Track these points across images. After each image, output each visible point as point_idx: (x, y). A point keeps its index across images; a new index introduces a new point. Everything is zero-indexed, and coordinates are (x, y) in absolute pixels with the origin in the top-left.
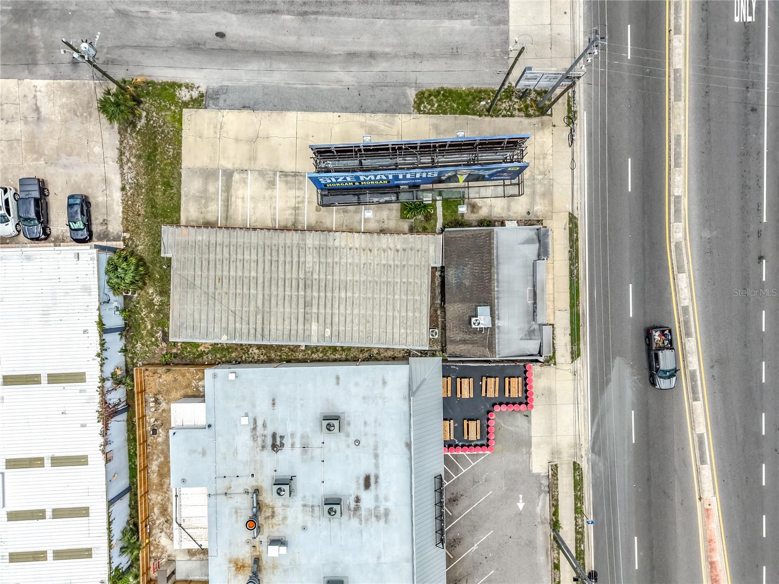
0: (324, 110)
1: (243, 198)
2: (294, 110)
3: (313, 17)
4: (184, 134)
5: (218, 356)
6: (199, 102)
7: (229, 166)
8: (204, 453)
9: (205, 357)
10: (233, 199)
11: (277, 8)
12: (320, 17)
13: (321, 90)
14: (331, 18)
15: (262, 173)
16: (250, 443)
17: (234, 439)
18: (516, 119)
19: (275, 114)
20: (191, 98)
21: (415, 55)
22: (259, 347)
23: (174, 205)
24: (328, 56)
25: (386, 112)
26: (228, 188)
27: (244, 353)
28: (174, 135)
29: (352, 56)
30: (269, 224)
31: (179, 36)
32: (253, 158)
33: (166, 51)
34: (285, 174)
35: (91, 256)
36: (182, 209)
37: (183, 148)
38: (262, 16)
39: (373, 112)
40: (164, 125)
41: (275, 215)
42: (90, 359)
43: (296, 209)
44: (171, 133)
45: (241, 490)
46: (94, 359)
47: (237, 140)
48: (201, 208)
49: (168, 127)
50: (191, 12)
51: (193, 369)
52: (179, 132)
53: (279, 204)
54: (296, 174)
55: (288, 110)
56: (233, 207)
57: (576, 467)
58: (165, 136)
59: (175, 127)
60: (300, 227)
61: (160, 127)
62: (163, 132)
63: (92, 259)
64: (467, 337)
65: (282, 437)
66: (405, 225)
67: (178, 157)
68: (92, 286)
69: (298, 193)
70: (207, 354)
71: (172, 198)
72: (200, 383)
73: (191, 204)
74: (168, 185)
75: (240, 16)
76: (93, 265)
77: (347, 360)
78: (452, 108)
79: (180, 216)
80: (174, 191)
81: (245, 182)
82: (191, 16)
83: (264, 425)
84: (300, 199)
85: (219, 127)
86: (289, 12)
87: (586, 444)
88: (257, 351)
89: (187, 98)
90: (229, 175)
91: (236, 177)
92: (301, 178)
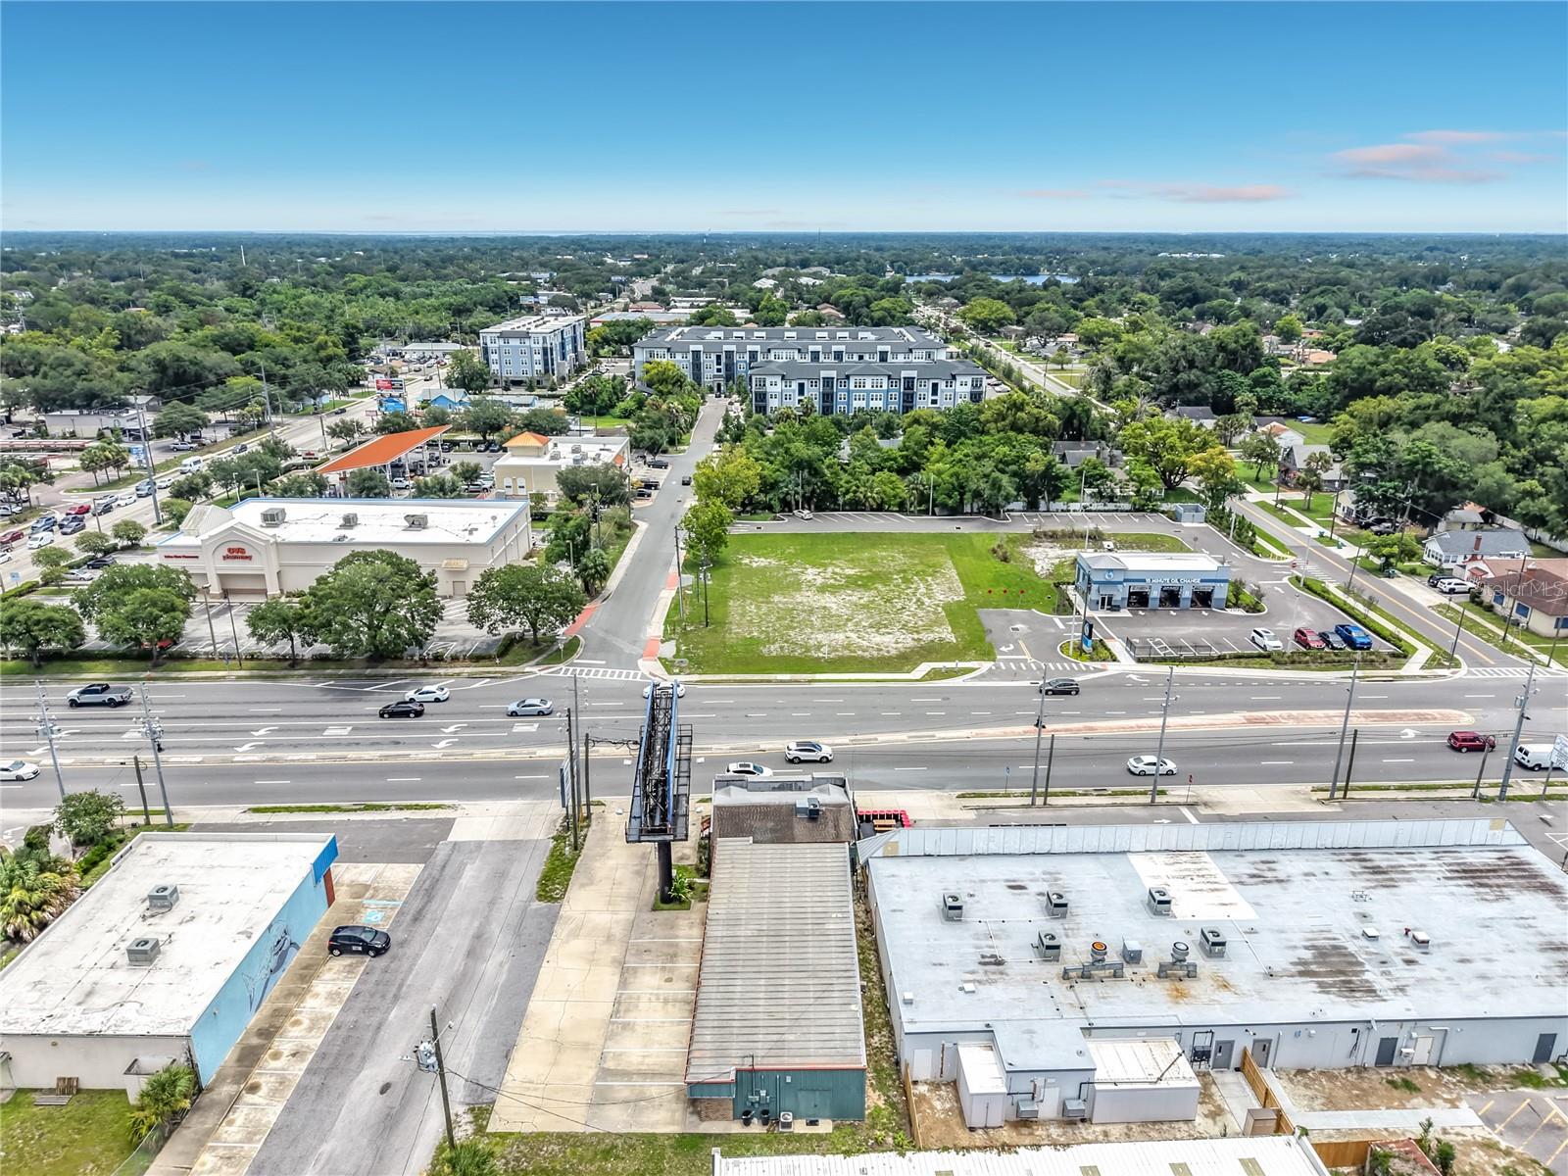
0: (535, 976)
1: (644, 1056)
2: (527, 1005)
3: (404, 988)
4: (527, 1129)
5: (890, 1083)
6: (481, 1113)
7: (592, 1073)
8: (1031, 1032)
9: (895, 1100)
10: (643, 1067)
11: (375, 1024)
12: (408, 982)
13: (507, 980)
14: (414, 972)
15: (609, 1037)
16: (1000, 985)
17: (1000, 1002)
18: (589, 834)
19: (527, 1023)
20: (471, 1122)
21: (492, 903)
22: (869, 1035)
23: (643, 1143)
24: (464, 974)
25: (553, 923)
26: (626, 1074)
27: (882, 1053)
28: (526, 1144)
29: (473, 954)
30: (686, 1028)
31: (365, 1142)
32: (586, 1046)
33: (381, 1158)
34: (615, 1013)
35: (731, 1166)
36: (651, 1131)
37: (552, 1131)
38: (378, 1041)
39: (551, 934)
40: (505, 1158)
41: (672, 1022)
42: (911, 1165)
43: (666, 1001)
44: (522, 1148)
45: (1071, 994)
46: (910, 1160)
47: (555, 1063)
48: (653, 1107)
49: (510, 1153)
50: (333, 1125)
51: (918, 1117)
52: (522, 1138)
53: (659, 1017)
54: (617, 1002)
55: (525, 1010)
56: (656, 1067)
57: (963, 796)
58: (525, 1156)
59: (513, 1144)
60: (694, 997)
61: (507, 1163)
62: (517, 1159)
63: (737, 1165)
64: (831, 824)
65: (983, 957)
66: (697, 906)
67: (563, 1138)
68: (784, 1164)
69: (644, 998)
70: (889, 1097)
71: (631, 1146)
72: (939, 1107)
73: (645, 1119)
74: (607, 1154)
75: (367, 1065)
76: (748, 1165)
77: (877, 951)
78: (564, 875)
79: (663, 1134)
80: (619, 1142)
81: (621, 1055)
82: (339, 1125)
83: (972, 972)
84: (653, 998)
85: (528, 1085)
86: (388, 1011)
87: (937, 792)
88: (876, 1039)
89: (470, 1129)
90: (605, 1073)
91: (610, 1064)
92: (624, 997)
